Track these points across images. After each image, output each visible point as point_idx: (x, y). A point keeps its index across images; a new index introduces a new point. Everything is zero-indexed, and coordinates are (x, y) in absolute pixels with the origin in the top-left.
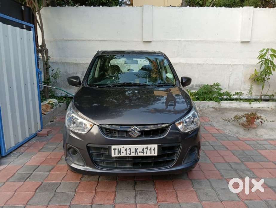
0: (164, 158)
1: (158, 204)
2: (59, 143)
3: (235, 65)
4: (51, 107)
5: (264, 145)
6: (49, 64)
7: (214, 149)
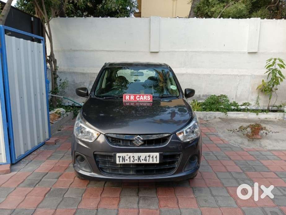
0: (166, 165)
1: (159, 209)
2: (66, 151)
3: (242, 75)
4: (59, 116)
5: (267, 156)
6: (58, 73)
7: (217, 158)
